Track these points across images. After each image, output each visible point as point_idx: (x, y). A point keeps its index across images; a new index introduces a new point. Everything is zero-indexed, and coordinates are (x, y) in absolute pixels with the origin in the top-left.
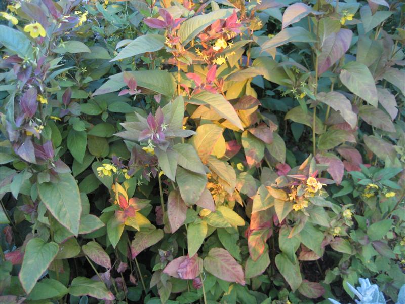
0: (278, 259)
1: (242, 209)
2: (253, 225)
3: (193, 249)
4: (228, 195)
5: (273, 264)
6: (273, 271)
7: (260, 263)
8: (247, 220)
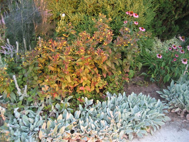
0: (96, 88)
1: (91, 81)
2: (92, 83)
3: (83, 86)
4: (89, 78)
5: (95, 89)
6: (95, 90)
7: (93, 89)
8: (91, 82)
